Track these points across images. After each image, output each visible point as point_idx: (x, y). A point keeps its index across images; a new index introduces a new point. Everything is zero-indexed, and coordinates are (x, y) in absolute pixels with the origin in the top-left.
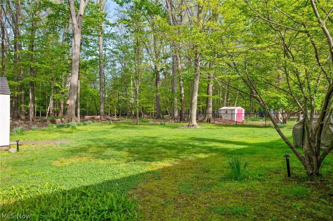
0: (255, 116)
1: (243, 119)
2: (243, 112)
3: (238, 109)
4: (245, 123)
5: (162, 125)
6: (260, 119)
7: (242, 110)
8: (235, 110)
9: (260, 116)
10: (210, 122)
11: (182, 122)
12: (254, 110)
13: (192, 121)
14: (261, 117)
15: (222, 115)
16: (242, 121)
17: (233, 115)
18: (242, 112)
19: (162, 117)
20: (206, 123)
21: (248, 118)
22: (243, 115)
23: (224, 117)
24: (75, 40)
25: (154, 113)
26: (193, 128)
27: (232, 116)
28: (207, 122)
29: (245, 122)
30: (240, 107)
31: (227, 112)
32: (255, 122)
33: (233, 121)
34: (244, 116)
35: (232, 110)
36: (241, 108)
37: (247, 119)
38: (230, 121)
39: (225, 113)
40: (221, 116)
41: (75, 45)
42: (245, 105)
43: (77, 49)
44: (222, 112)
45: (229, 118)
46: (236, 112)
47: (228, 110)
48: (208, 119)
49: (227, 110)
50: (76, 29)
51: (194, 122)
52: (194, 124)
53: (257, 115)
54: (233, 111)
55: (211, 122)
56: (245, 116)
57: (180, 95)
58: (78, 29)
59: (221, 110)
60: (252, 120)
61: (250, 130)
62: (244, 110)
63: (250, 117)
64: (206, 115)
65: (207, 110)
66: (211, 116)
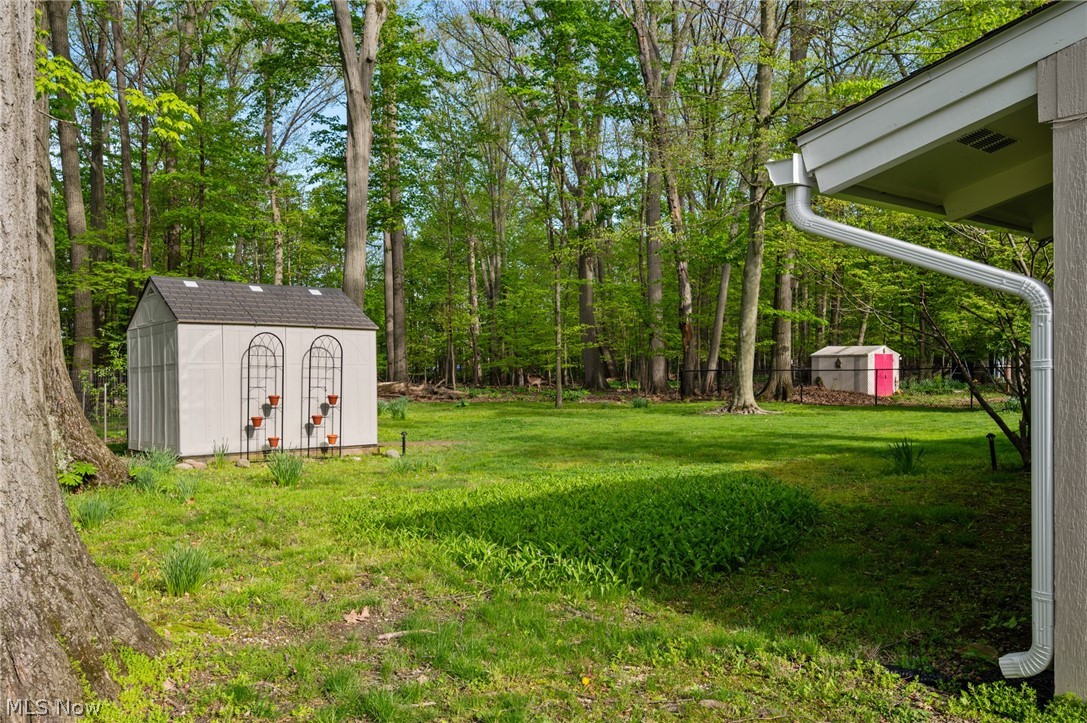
0: (939, 378)
1: (896, 388)
2: (896, 365)
3: (876, 355)
4: (902, 401)
5: (639, 407)
6: (957, 388)
7: (891, 356)
8: (866, 356)
9: (954, 377)
10: (785, 398)
11: (688, 400)
12: (932, 356)
13: (742, 391)
14: (957, 382)
15: (821, 374)
16: (891, 394)
17: (861, 374)
18: (891, 364)
19: (602, 386)
20: (773, 400)
21: (914, 385)
22: (896, 374)
23: (827, 381)
24: (357, 140)
25: (568, 369)
26: (746, 413)
27: (856, 376)
28: (776, 397)
29: (902, 399)
30: (884, 347)
31: (838, 365)
32: (938, 397)
33: (860, 394)
34: (898, 379)
35: (857, 357)
36: (888, 351)
37: (908, 388)
38: (851, 394)
39: (833, 367)
40: (818, 379)
41: (355, 157)
42: (898, 338)
43: (361, 169)
44: (822, 365)
45: (848, 386)
46: (871, 364)
47: (844, 356)
48: (778, 389)
49: (839, 356)
50: (358, 108)
51: (748, 396)
52: (748, 404)
53: (943, 375)
54: (862, 361)
55: (788, 400)
56: (902, 377)
57: (681, 310)
58: (364, 104)
59: (818, 357)
60: (927, 393)
61: (923, 417)
62: (897, 357)
63: (918, 380)
64: (770, 375)
65: (775, 360)
66: (787, 377)
